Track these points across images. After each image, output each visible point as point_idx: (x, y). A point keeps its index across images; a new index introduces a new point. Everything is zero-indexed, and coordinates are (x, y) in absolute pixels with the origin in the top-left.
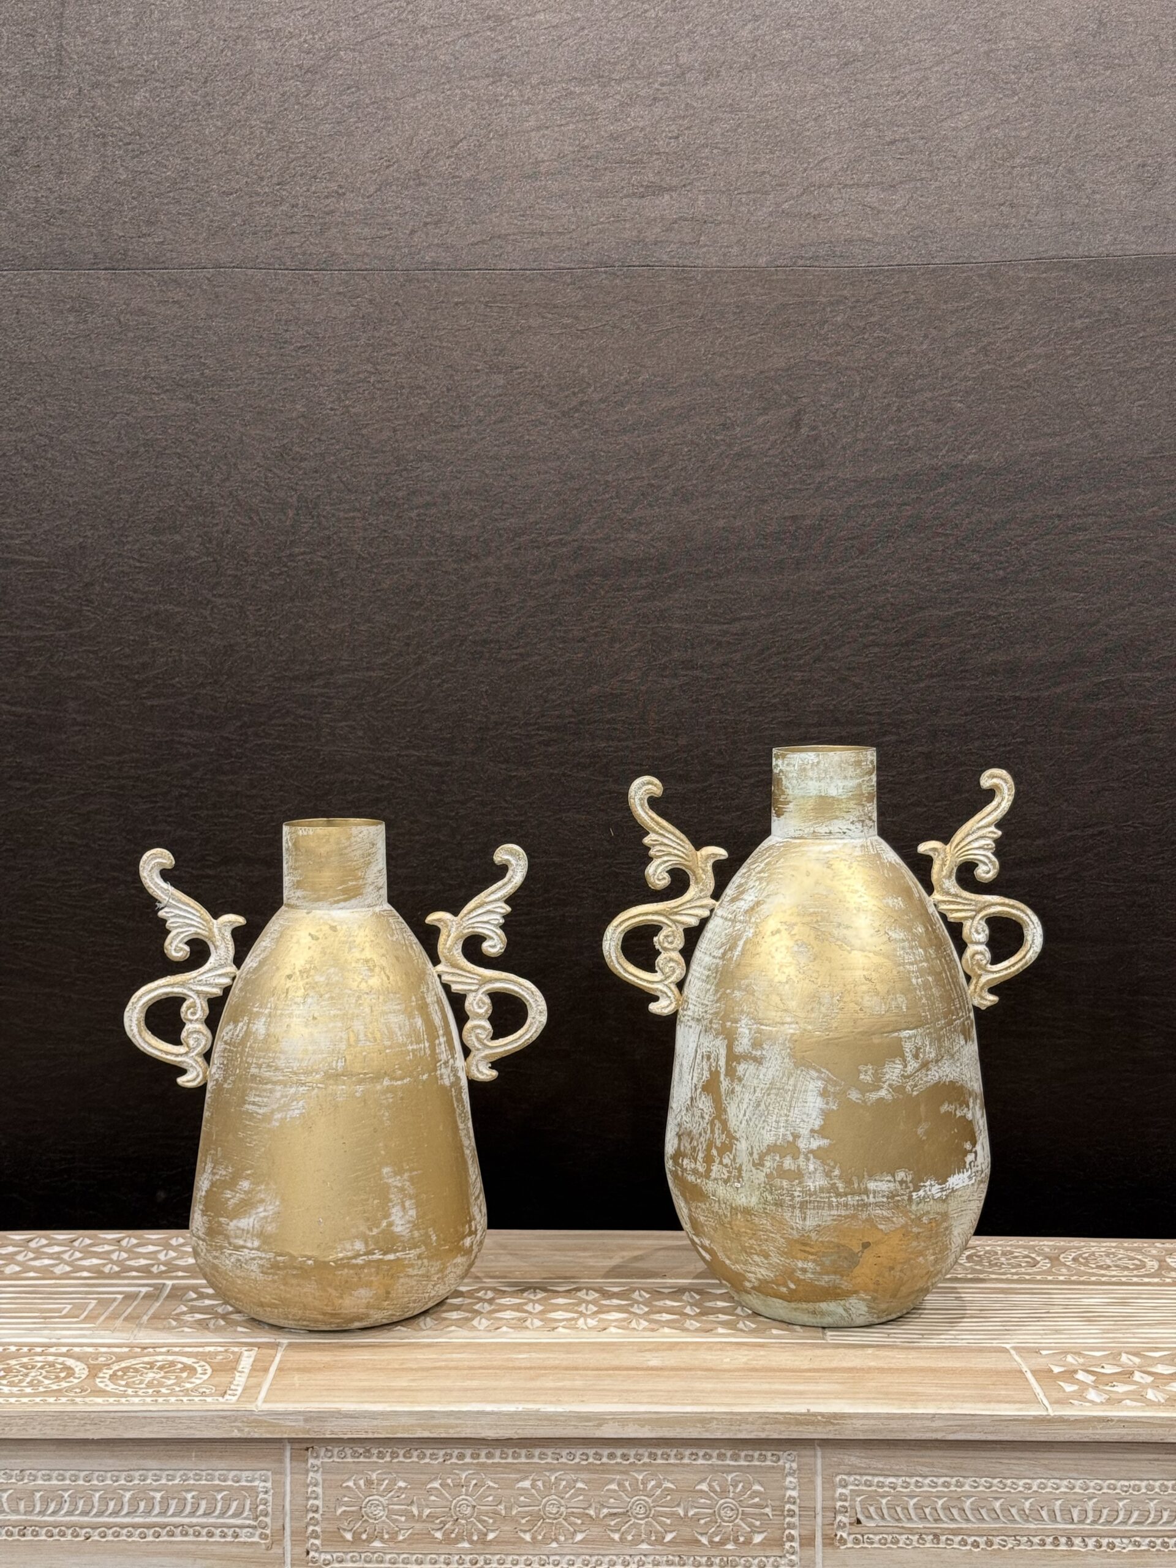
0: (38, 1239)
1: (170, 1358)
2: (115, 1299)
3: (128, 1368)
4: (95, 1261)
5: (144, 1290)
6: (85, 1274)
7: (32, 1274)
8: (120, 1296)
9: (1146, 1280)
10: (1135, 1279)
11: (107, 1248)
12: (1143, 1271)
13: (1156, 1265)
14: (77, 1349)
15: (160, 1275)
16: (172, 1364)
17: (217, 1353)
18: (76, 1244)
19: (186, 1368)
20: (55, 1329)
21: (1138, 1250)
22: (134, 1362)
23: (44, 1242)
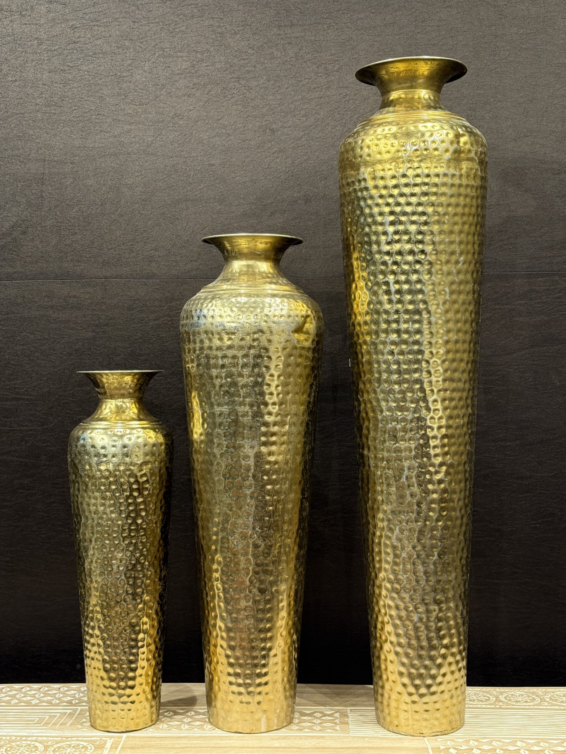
0: (26, 687)
1: (78, 742)
2: (56, 716)
3: (60, 747)
4: (49, 698)
5: (68, 711)
6: (45, 704)
7: (23, 704)
8: (59, 714)
9: (489, 706)
10: (484, 706)
11: (54, 692)
12: (488, 703)
13: (494, 699)
14: (40, 738)
15: (76, 705)
16: (78, 745)
17: (97, 741)
18: (41, 690)
19: (84, 747)
20: (31, 729)
21: (488, 692)
22: (63, 744)
23: (28, 689)
